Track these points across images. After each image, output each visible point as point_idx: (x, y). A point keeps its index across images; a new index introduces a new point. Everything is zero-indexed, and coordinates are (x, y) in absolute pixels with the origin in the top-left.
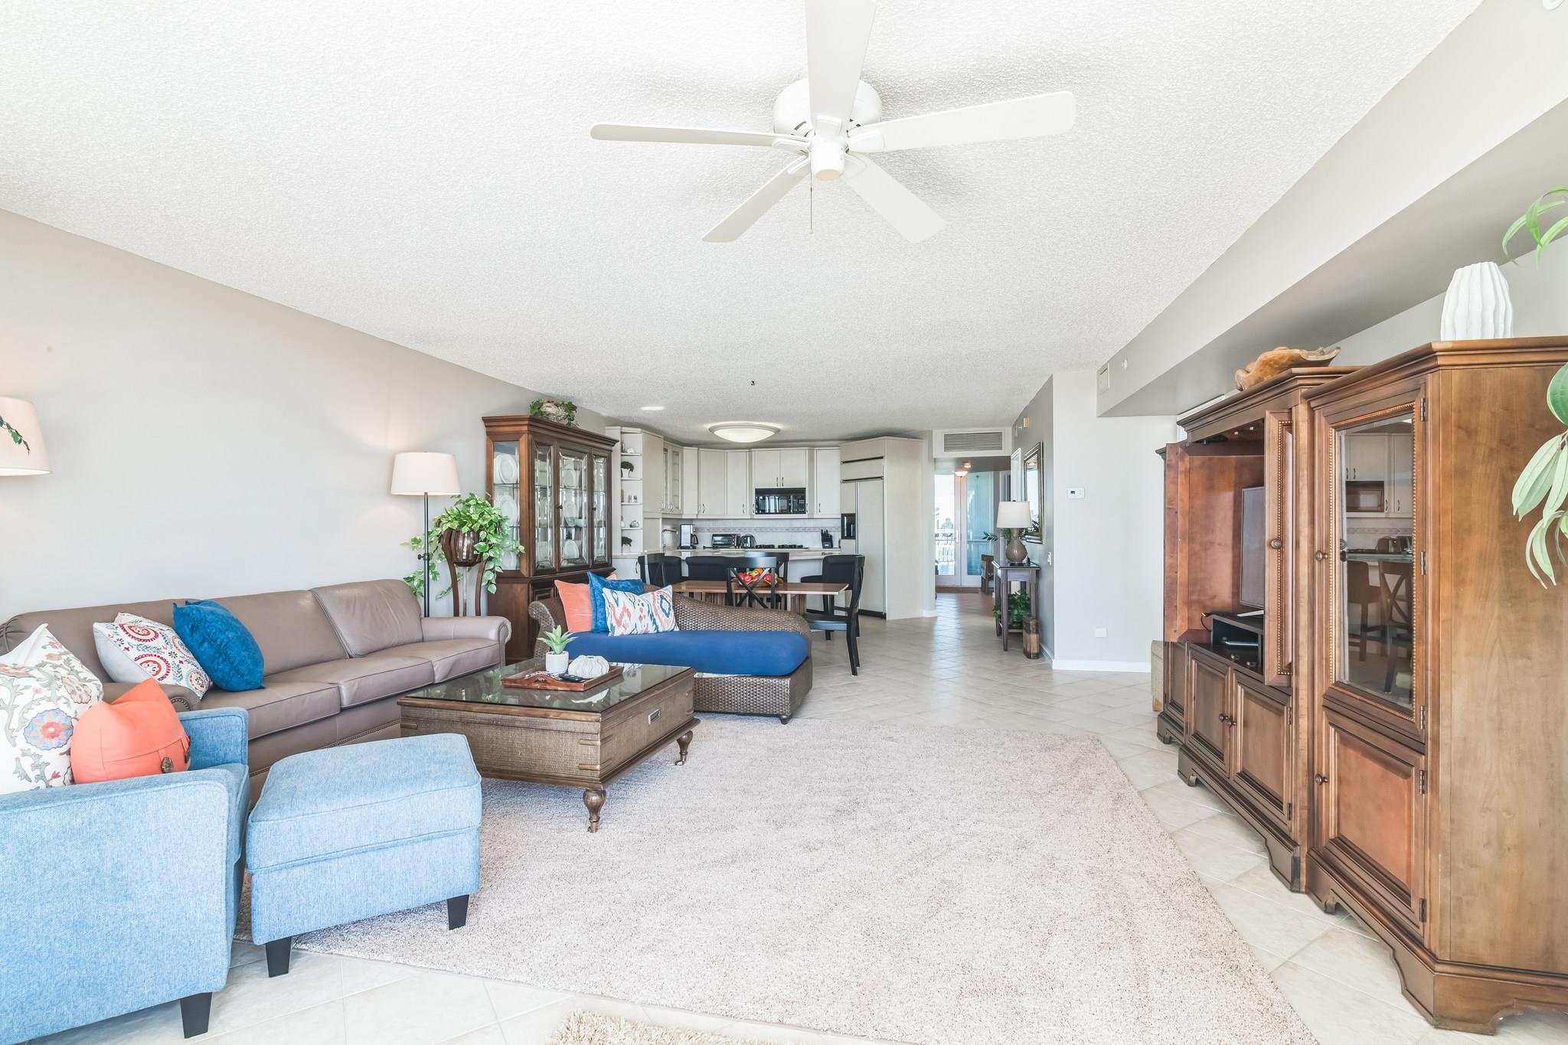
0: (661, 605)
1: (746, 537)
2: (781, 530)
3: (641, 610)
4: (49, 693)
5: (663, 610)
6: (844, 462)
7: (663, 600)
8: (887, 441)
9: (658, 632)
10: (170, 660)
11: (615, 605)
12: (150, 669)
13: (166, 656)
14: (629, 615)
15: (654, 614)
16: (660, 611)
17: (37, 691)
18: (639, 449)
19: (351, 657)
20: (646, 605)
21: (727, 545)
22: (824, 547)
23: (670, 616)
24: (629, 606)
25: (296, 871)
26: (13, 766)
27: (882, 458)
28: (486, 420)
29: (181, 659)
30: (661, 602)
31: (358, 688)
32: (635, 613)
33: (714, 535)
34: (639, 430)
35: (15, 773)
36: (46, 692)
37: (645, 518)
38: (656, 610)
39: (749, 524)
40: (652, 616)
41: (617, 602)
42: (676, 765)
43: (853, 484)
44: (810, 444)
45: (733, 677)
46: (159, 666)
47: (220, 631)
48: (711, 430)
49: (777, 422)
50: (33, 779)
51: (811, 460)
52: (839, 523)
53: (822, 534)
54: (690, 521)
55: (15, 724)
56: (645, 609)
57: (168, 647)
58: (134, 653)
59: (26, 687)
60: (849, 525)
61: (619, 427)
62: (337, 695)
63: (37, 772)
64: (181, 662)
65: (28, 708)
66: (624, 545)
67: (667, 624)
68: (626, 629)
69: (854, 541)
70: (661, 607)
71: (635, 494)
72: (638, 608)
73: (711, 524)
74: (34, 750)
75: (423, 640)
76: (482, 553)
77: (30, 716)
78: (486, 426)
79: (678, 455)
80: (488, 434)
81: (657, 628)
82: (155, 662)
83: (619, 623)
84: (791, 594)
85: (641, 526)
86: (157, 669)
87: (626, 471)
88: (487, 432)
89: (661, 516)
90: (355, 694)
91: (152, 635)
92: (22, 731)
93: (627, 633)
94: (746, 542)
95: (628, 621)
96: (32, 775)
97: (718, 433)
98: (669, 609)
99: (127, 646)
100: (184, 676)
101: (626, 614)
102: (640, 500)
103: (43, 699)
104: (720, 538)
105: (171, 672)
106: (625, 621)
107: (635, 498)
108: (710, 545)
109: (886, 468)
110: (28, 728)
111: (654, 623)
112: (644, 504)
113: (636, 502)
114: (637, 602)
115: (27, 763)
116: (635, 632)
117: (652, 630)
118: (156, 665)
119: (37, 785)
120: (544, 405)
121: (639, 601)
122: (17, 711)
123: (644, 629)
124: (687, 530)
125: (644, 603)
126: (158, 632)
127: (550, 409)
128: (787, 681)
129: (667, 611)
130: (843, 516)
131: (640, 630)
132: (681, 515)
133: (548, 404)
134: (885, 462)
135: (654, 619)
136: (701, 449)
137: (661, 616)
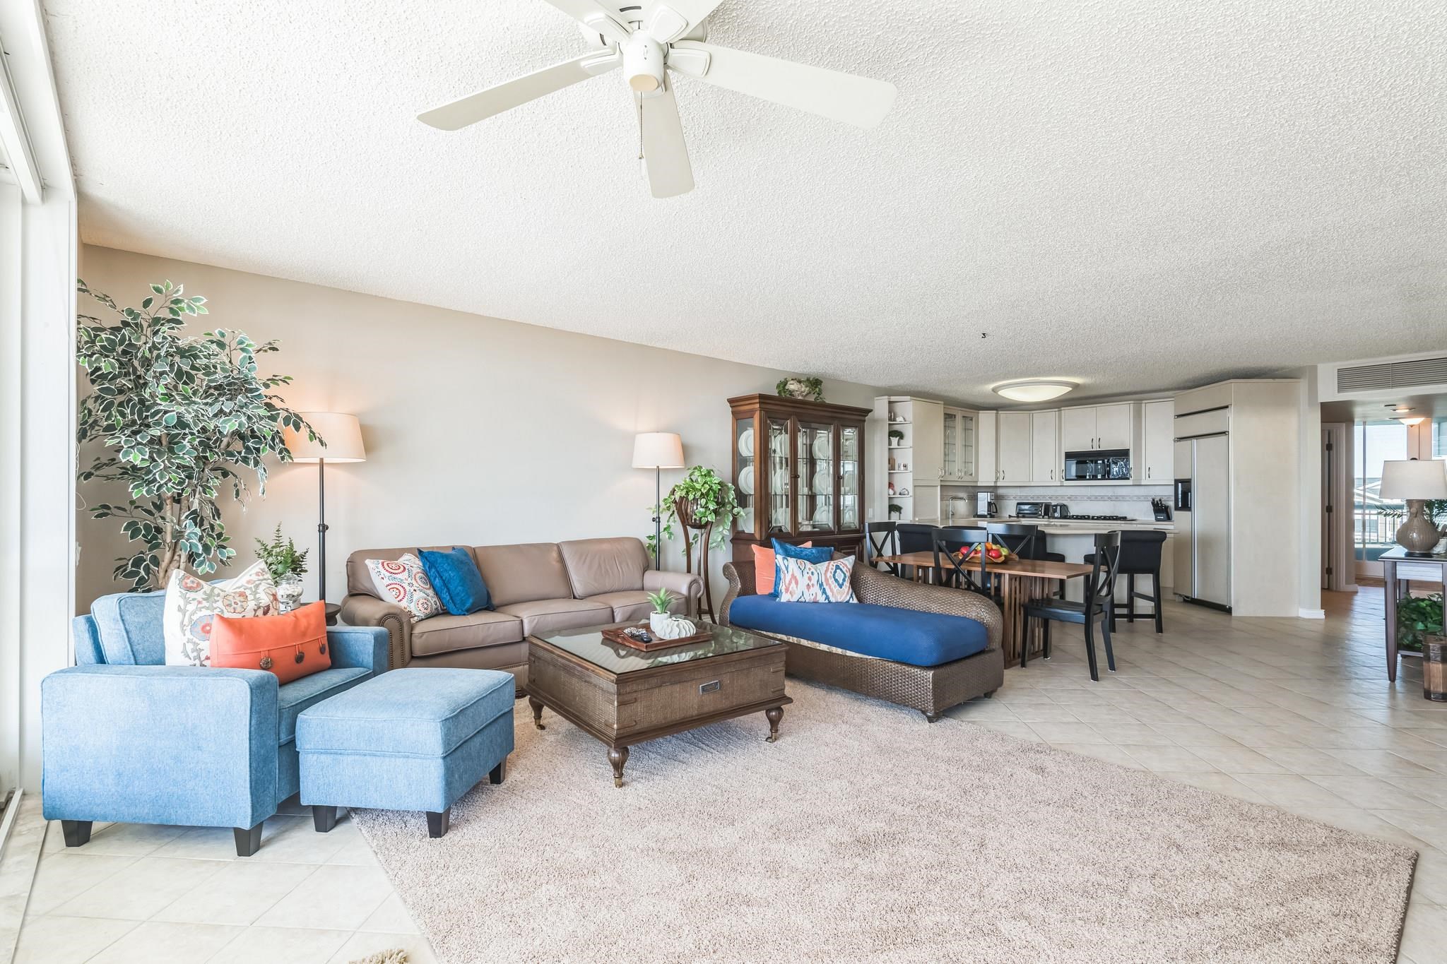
0: (834, 575)
1: (1056, 506)
2: (1102, 498)
3: (810, 579)
4: (207, 605)
5: (836, 580)
6: (1179, 416)
7: (838, 571)
8: (1234, 385)
9: (830, 602)
10: (407, 588)
11: (786, 572)
12: (394, 593)
13: (406, 585)
14: (797, 583)
15: (824, 584)
16: (831, 581)
17: (199, 602)
18: (910, 417)
19: (575, 598)
20: (816, 574)
21: (1034, 515)
22: (1157, 520)
23: (844, 587)
24: (798, 574)
25: (323, 757)
26: (181, 649)
27: (1227, 407)
28: (731, 401)
29: (416, 588)
30: (835, 572)
31: (536, 624)
32: (803, 581)
33: (1018, 504)
34: (908, 398)
35: (182, 652)
36: (205, 604)
37: (915, 486)
38: (827, 580)
39: (1061, 491)
40: (821, 585)
41: (787, 568)
42: (766, 740)
43: (1188, 442)
44: (1137, 396)
45: (876, 660)
46: (400, 592)
47: (446, 570)
48: (995, 390)
49: (1067, 374)
50: (192, 658)
51: (1138, 416)
52: (1171, 491)
53: (1153, 503)
54: (986, 489)
55: (186, 622)
56: (815, 578)
57: (409, 579)
58: (386, 581)
59: (194, 599)
60: (1184, 494)
61: (887, 397)
62: (519, 626)
63: (195, 654)
64: (415, 590)
65: (193, 613)
66: (892, 512)
67: (842, 594)
68: (792, 596)
69: (1190, 513)
70: (834, 577)
71: (905, 463)
72: (806, 576)
73: (1017, 492)
74: (195, 640)
75: (643, 589)
76: (701, 518)
77: (195, 618)
78: (731, 407)
79: (972, 420)
80: (733, 413)
81: (827, 598)
82: (397, 589)
83: (787, 590)
84: (1009, 575)
85: (911, 494)
86: (398, 594)
87: (895, 440)
88: (732, 412)
89: (939, 483)
90: (535, 627)
91: (402, 569)
92: (189, 627)
93: (794, 599)
94: (1055, 511)
95: (795, 588)
96: (192, 655)
97: (1002, 393)
98: (844, 580)
99: (383, 576)
100: (414, 600)
101: (793, 582)
102: (910, 468)
103: (203, 608)
104: (1027, 507)
105: (406, 599)
106: (792, 588)
107: (905, 466)
108: (1014, 514)
109: (1233, 420)
110: (193, 625)
111: (824, 592)
112: (914, 472)
113: (907, 470)
114: (807, 570)
115: (190, 647)
116: (802, 599)
117: (821, 599)
118: (398, 591)
119: (194, 662)
120: (789, 383)
121: (810, 569)
122: (188, 614)
123: (812, 597)
124: (984, 499)
125: (814, 571)
126: (407, 568)
127: (792, 386)
128: (930, 674)
129: (841, 582)
130: (1177, 481)
131: (808, 598)
132: (977, 482)
133: (792, 382)
134: (1231, 414)
135: (824, 589)
136: (1000, 412)
137: (833, 586)
